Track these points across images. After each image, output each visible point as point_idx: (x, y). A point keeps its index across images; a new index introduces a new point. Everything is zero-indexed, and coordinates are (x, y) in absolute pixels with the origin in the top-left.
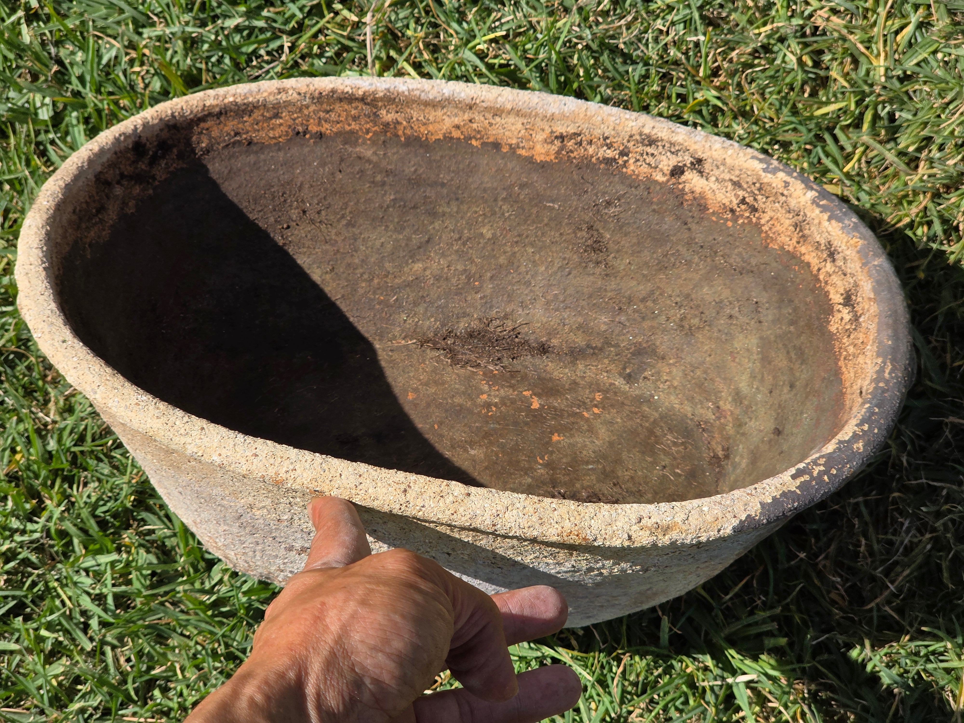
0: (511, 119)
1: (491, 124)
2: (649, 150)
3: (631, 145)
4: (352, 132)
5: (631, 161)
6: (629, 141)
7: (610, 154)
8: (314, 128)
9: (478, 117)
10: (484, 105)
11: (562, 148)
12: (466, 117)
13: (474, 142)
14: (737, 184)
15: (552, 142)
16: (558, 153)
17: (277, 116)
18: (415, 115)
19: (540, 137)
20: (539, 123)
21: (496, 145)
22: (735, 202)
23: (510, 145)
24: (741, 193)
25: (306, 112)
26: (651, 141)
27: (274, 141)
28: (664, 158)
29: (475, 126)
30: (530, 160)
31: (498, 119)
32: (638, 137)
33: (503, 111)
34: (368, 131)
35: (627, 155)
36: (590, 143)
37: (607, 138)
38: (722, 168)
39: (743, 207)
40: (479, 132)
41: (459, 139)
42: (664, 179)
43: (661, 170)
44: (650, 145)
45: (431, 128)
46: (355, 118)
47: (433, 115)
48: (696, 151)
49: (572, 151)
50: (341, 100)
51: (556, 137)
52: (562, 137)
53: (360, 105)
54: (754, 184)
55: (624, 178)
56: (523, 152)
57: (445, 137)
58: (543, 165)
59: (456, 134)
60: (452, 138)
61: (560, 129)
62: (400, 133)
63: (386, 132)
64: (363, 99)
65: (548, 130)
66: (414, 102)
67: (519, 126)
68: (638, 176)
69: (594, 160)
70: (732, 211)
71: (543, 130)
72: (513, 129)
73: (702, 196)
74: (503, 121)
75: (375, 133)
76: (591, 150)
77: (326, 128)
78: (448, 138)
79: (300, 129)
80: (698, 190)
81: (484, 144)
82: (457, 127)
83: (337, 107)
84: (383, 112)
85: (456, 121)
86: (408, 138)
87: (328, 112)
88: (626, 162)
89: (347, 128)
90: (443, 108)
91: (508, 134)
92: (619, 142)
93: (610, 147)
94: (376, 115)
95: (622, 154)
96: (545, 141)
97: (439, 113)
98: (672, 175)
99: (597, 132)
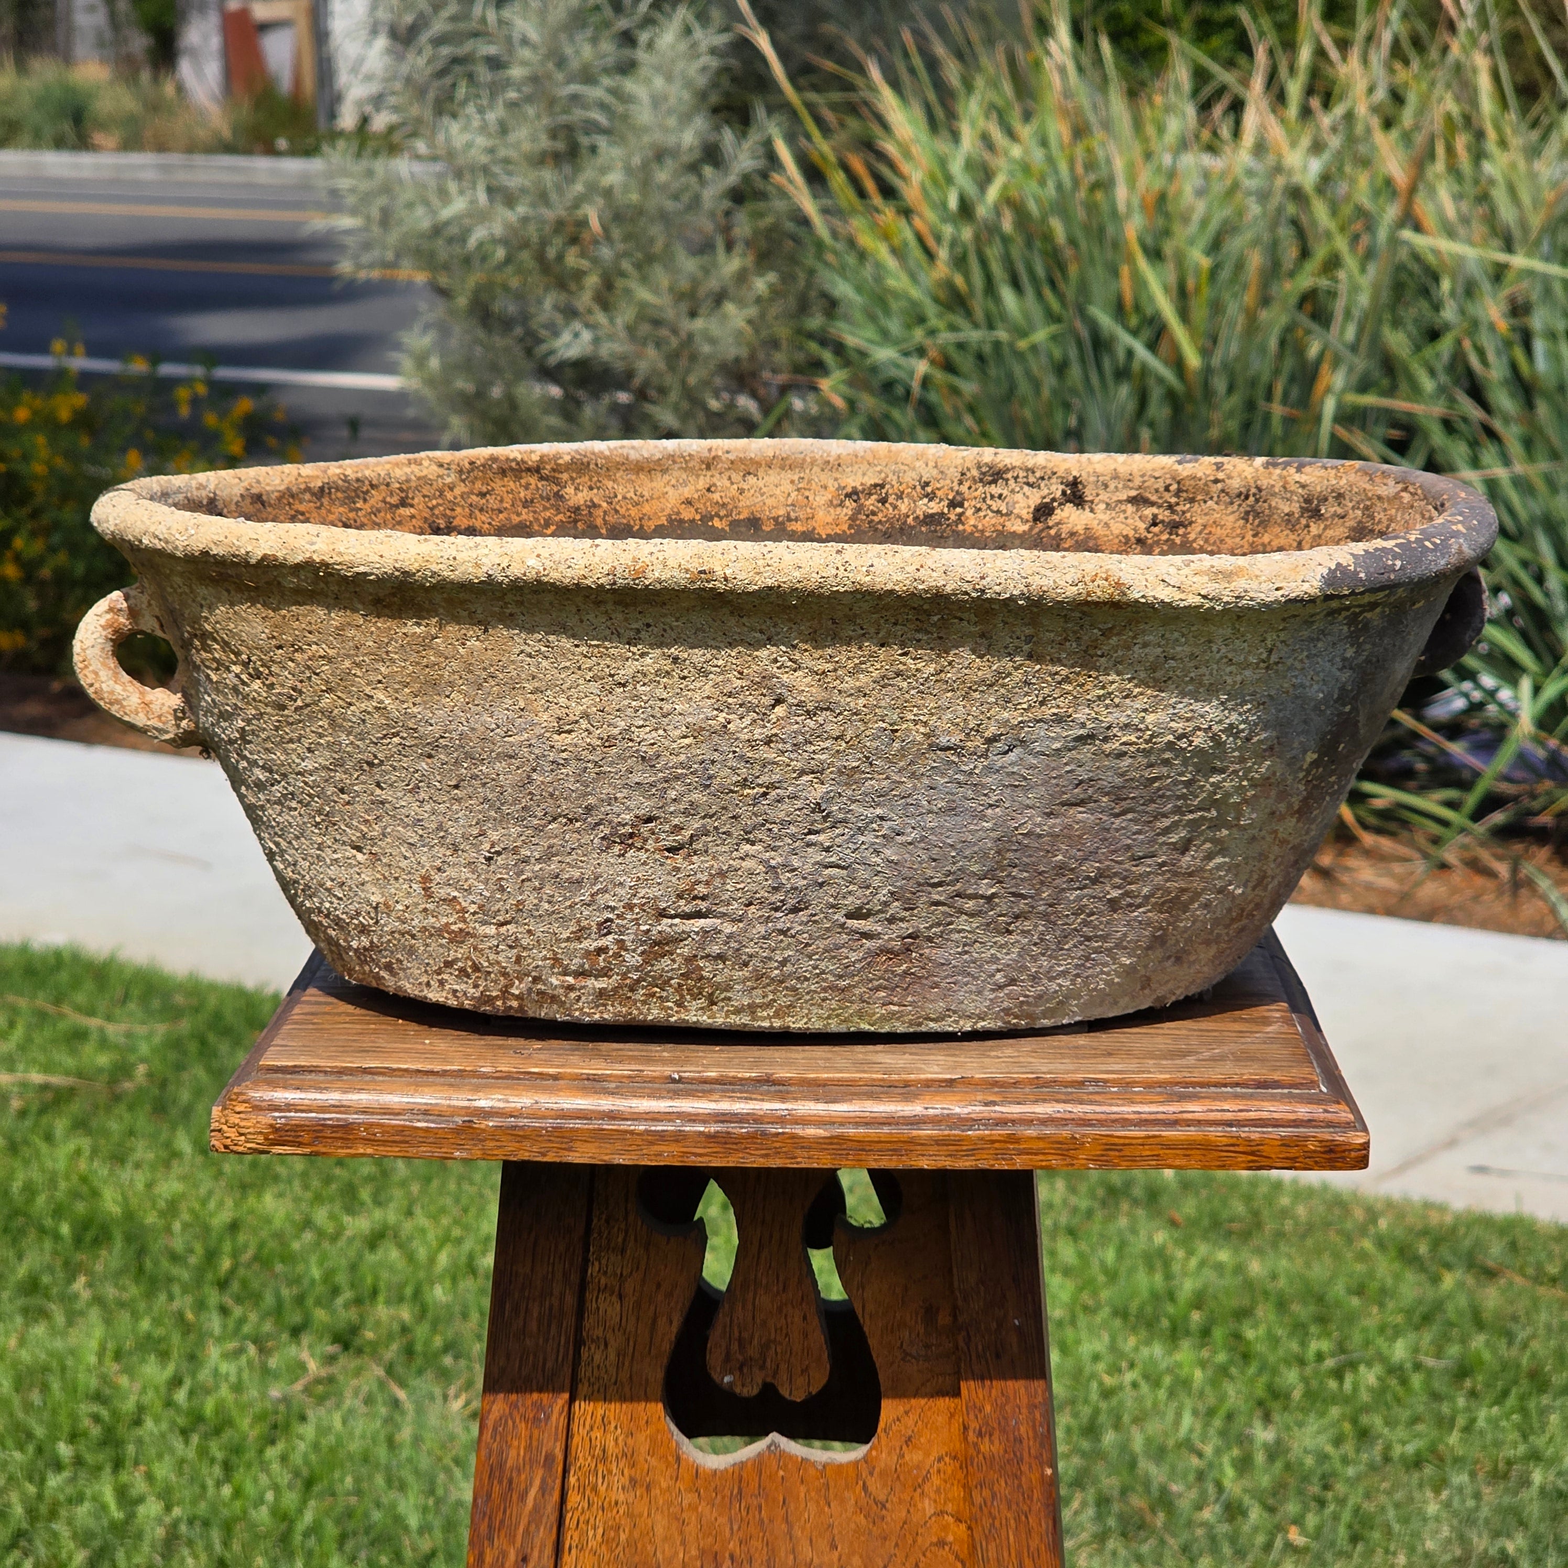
0: (772, 477)
1: (741, 491)
2: (995, 490)
3: (964, 488)
4: (522, 526)
5: (969, 512)
6: (961, 483)
7: (934, 507)
8: (462, 523)
9: (721, 482)
10: (731, 457)
11: (859, 509)
12: (702, 483)
13: (717, 523)
14: (1139, 501)
15: (841, 504)
16: (853, 518)
17: (403, 503)
18: (621, 491)
19: (821, 499)
20: (819, 477)
21: (754, 523)
22: (1142, 526)
23: (776, 519)
24: (1149, 512)
25: (449, 495)
26: (996, 475)
28: (1019, 497)
29: (716, 497)
30: (808, 536)
31: (751, 480)
32: (975, 473)
33: (759, 464)
34: (547, 525)
35: (961, 505)
36: (900, 497)
37: (927, 484)
38: (1112, 486)
39: (1156, 530)
40: (724, 505)
41: (693, 521)
42: (1026, 527)
43: (1019, 517)
44: (994, 482)
45: (646, 509)
46: (527, 504)
47: (648, 486)
48: (1068, 471)
49: (874, 513)
50: (503, 472)
51: (848, 496)
52: (853, 494)
53: (533, 480)
54: (1167, 489)
55: (961, 538)
56: (798, 527)
57: (670, 520)
59: (688, 514)
60: (681, 521)
61: (852, 481)
62: (599, 522)
63: (576, 521)
64: (536, 470)
65: (832, 486)
66: (619, 465)
67: (788, 487)
68: (982, 531)
69: (910, 520)
70: (1140, 540)
71: (825, 487)
72: (778, 492)
73: (1089, 535)
74: (761, 483)
75: (560, 525)
76: (904, 507)
77: (481, 522)
78: (676, 522)
79: (442, 523)
80: (1080, 528)
81: (734, 523)
82: (689, 502)
83: (497, 485)
84: (570, 490)
85: (687, 492)
86: (612, 528)
87: (483, 495)
88: (960, 515)
89: (515, 519)
90: (665, 471)
91: (769, 502)
92: (946, 487)
93: (931, 497)
94: (558, 496)
95: (953, 504)
96: (831, 503)
97: (659, 483)
98: (1036, 519)
99: (910, 477)
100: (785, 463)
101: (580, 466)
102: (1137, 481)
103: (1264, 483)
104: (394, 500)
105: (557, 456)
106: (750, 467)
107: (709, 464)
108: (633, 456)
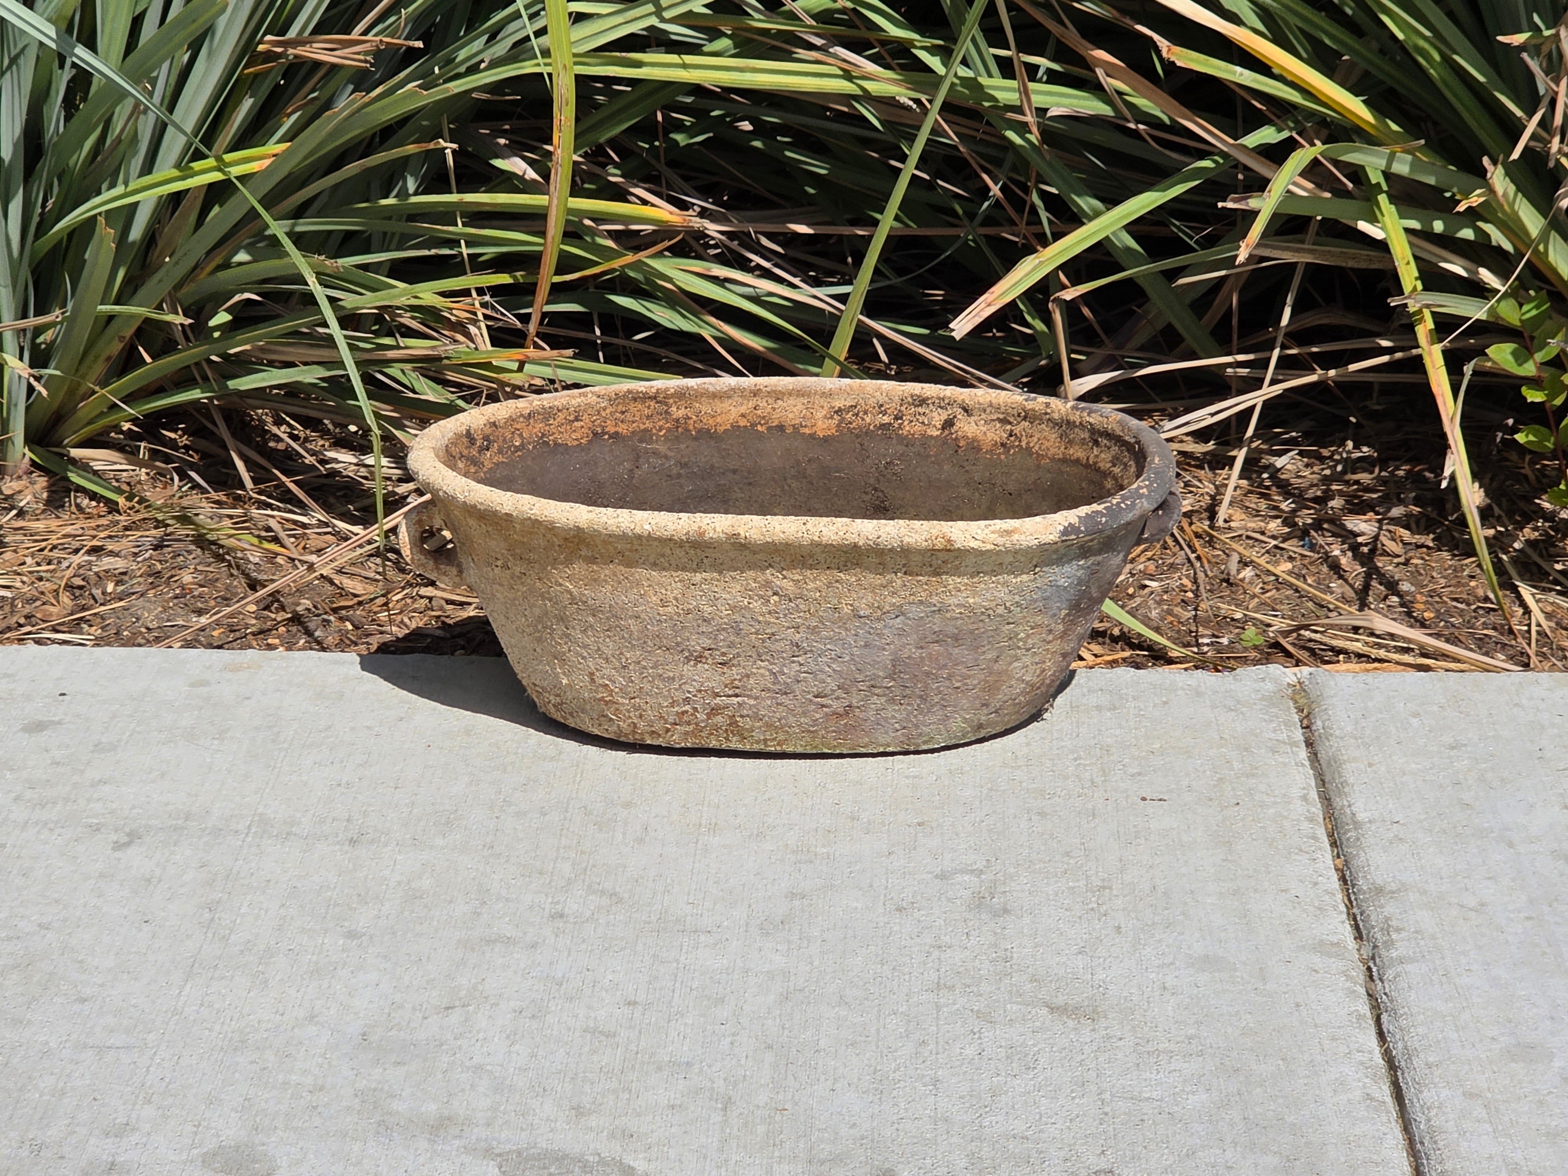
0: (792, 401)
1: (774, 409)
2: (921, 410)
3: (903, 408)
4: (646, 430)
5: (906, 423)
6: (901, 405)
7: (886, 419)
8: (612, 430)
9: (763, 404)
10: (768, 389)
11: (841, 422)
12: (751, 404)
13: (759, 428)
14: (1004, 421)
15: (832, 418)
16: (838, 426)
17: (577, 419)
18: (704, 409)
19: (820, 415)
20: (818, 401)
21: (781, 428)
22: (1004, 436)
23: (794, 426)
24: (1008, 427)
26: (922, 401)
27: (576, 443)
28: (935, 414)
29: (759, 412)
30: (812, 436)
31: (780, 402)
32: (910, 399)
33: (784, 394)
34: (660, 430)
35: (901, 418)
36: (866, 413)
37: (882, 406)
38: (988, 411)
39: (1012, 439)
40: (764, 417)
41: (746, 427)
42: (938, 433)
43: (935, 426)
44: (921, 405)
45: (719, 419)
46: (648, 417)
47: (720, 406)
48: (963, 401)
49: (850, 423)
50: (635, 399)
51: (836, 412)
52: (839, 411)
53: (652, 403)
54: (1019, 415)
55: (901, 439)
56: (807, 431)
57: (732, 426)
58: (826, 440)
59: (743, 423)
60: (739, 427)
61: (838, 404)
62: (691, 427)
63: (678, 427)
64: (654, 398)
65: (827, 406)
66: (702, 395)
67: (800, 407)
68: (913, 435)
69: (871, 427)
70: (1003, 445)
71: (822, 407)
72: (795, 409)
73: (975, 440)
74: (785, 404)
75: (669, 430)
76: (868, 419)
77: (622, 429)
78: (735, 427)
79: (599, 430)
80: (969, 435)
81: (770, 429)
82: (743, 416)
83: (632, 406)
84: (674, 409)
85: (743, 409)
86: (699, 431)
87: (623, 413)
88: (900, 424)
89: (642, 427)
90: (729, 397)
91: (791, 416)
92: (893, 407)
93: (884, 413)
94: (667, 412)
95: (896, 418)
96: (825, 417)
97: (726, 404)
98: (943, 428)
99: (872, 402)
100: (799, 393)
101: (681, 395)
102: (1003, 409)
103: (1072, 418)
104: (572, 418)
105: (667, 389)
106: (778, 395)
107: (756, 393)
108: (711, 389)
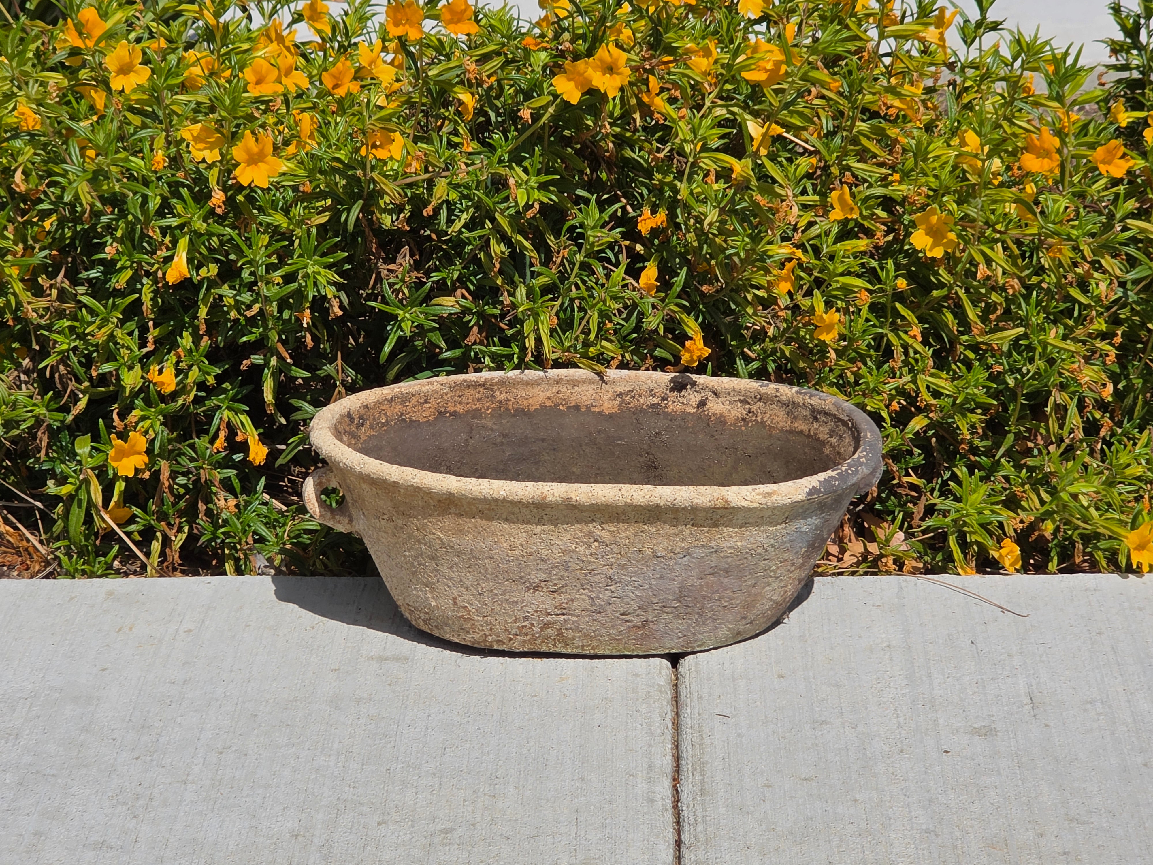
0: (585, 387)
1: (572, 393)
2: (681, 393)
3: (668, 392)
4: (477, 410)
5: (670, 403)
6: (666, 390)
7: (655, 401)
8: (451, 409)
9: (563, 389)
10: (567, 379)
11: (622, 403)
12: (555, 390)
13: (561, 407)
14: (744, 402)
15: (615, 400)
16: (620, 405)
17: (426, 402)
18: (520, 394)
19: (606, 397)
20: (605, 387)
21: (577, 407)
22: (744, 413)
23: (586, 406)
24: (747, 406)
25: (446, 398)
26: (682, 387)
27: (426, 419)
28: (692, 397)
29: (561, 396)
30: (600, 413)
31: (576, 388)
32: (673, 385)
33: (579, 382)
34: (488, 409)
35: (666, 400)
36: (640, 396)
37: (652, 390)
38: (732, 394)
39: (750, 415)
40: (564, 400)
41: (551, 406)
42: (694, 411)
43: (692, 405)
44: (681, 390)
45: (531, 401)
46: (479, 400)
47: (532, 391)
48: (713, 387)
49: (629, 403)
50: (469, 387)
51: (617, 395)
52: (620, 395)
53: (481, 390)
54: (755, 397)
56: (596, 410)
57: (541, 406)
58: (611, 416)
59: (549, 403)
60: (546, 406)
61: (619, 389)
62: (510, 407)
63: (500, 407)
64: (483, 385)
65: (611, 391)
66: (518, 383)
67: (591, 391)
69: (644, 407)
70: (743, 419)
71: (608, 392)
72: (587, 394)
73: (722, 416)
75: (494, 409)
76: (642, 400)
77: (460, 409)
78: (543, 407)
79: (442, 410)
80: (718, 412)
81: (569, 408)
82: (549, 398)
83: (466, 392)
84: (498, 393)
85: (549, 394)
86: (516, 410)
87: (460, 396)
88: (666, 404)
89: (474, 407)
90: (539, 385)
91: (584, 398)
92: (660, 391)
93: (654, 396)
94: (492, 396)
95: (663, 399)
96: (610, 399)
97: (536, 390)
98: (698, 407)
99: (645, 387)
101: (502, 383)
102: (743, 393)
103: (796, 400)
104: (422, 401)
105: (492, 378)
107: (558, 381)
108: (525, 378)
